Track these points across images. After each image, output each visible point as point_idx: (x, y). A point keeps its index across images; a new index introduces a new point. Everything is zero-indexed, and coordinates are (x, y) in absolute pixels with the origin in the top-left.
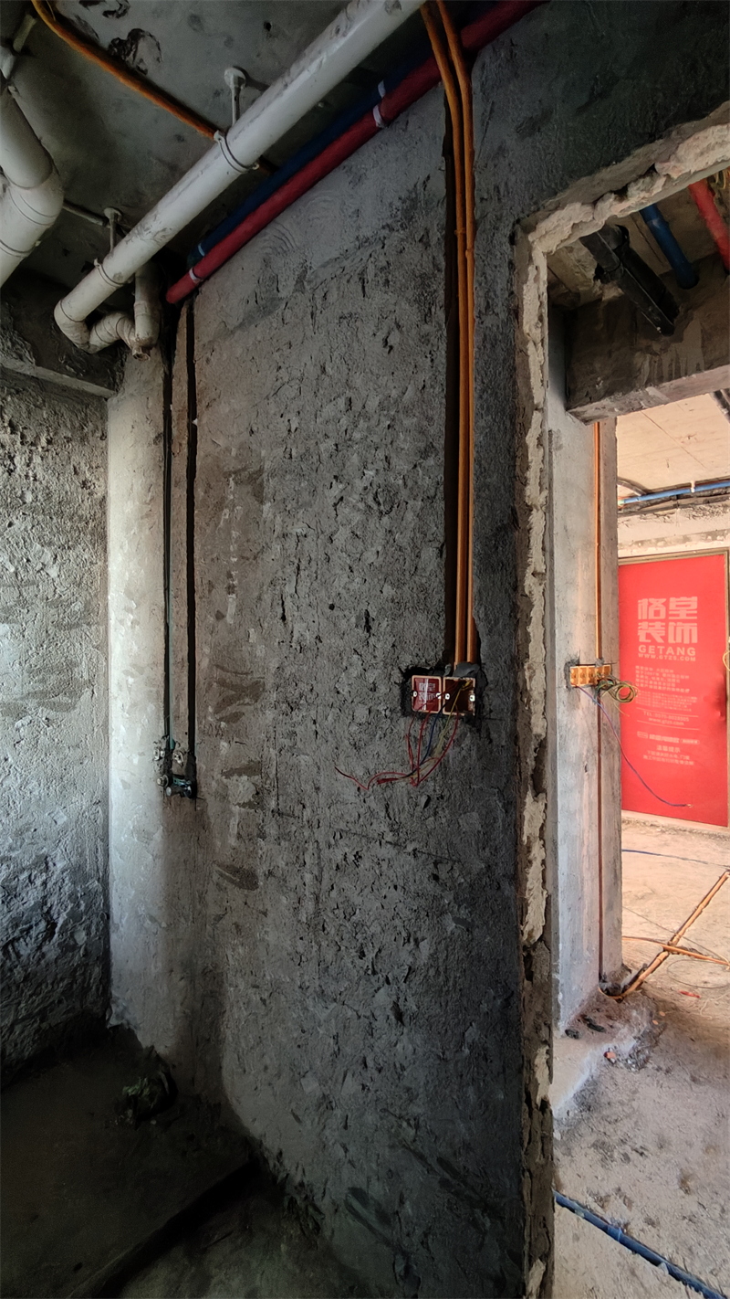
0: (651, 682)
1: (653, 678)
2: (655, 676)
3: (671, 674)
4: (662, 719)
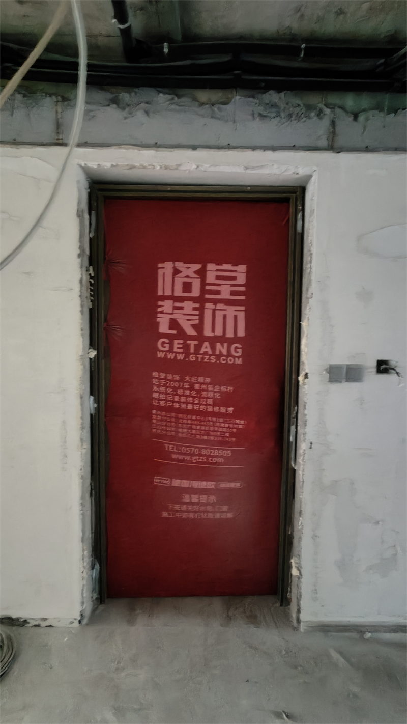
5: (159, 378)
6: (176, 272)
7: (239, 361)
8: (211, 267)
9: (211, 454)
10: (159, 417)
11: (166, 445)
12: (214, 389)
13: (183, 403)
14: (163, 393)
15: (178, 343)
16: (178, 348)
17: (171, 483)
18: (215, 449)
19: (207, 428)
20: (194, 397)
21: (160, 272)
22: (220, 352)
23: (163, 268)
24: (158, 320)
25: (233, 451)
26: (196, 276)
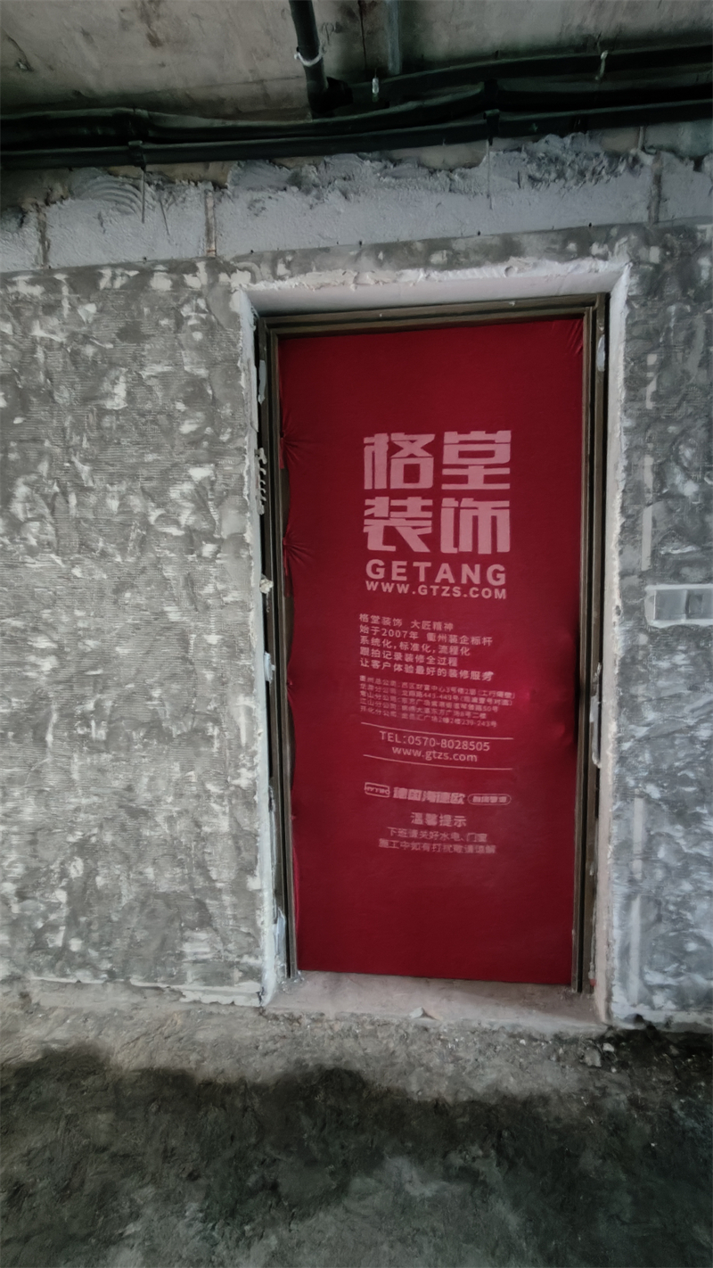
0: (398, 656)
1: (403, 645)
2: (408, 639)
3: (448, 633)
4: (424, 749)
5: (369, 624)
6: (393, 449)
7: (501, 595)
8: (451, 437)
9: (457, 748)
10: (371, 687)
11: (383, 733)
12: (459, 641)
13: (409, 663)
14: (376, 648)
15: (399, 567)
16: (399, 574)
17: (392, 794)
18: (462, 739)
19: (449, 705)
20: (426, 655)
21: (368, 451)
22: (469, 579)
23: (373, 444)
24: (365, 530)
25: (492, 743)
26: (426, 454)
